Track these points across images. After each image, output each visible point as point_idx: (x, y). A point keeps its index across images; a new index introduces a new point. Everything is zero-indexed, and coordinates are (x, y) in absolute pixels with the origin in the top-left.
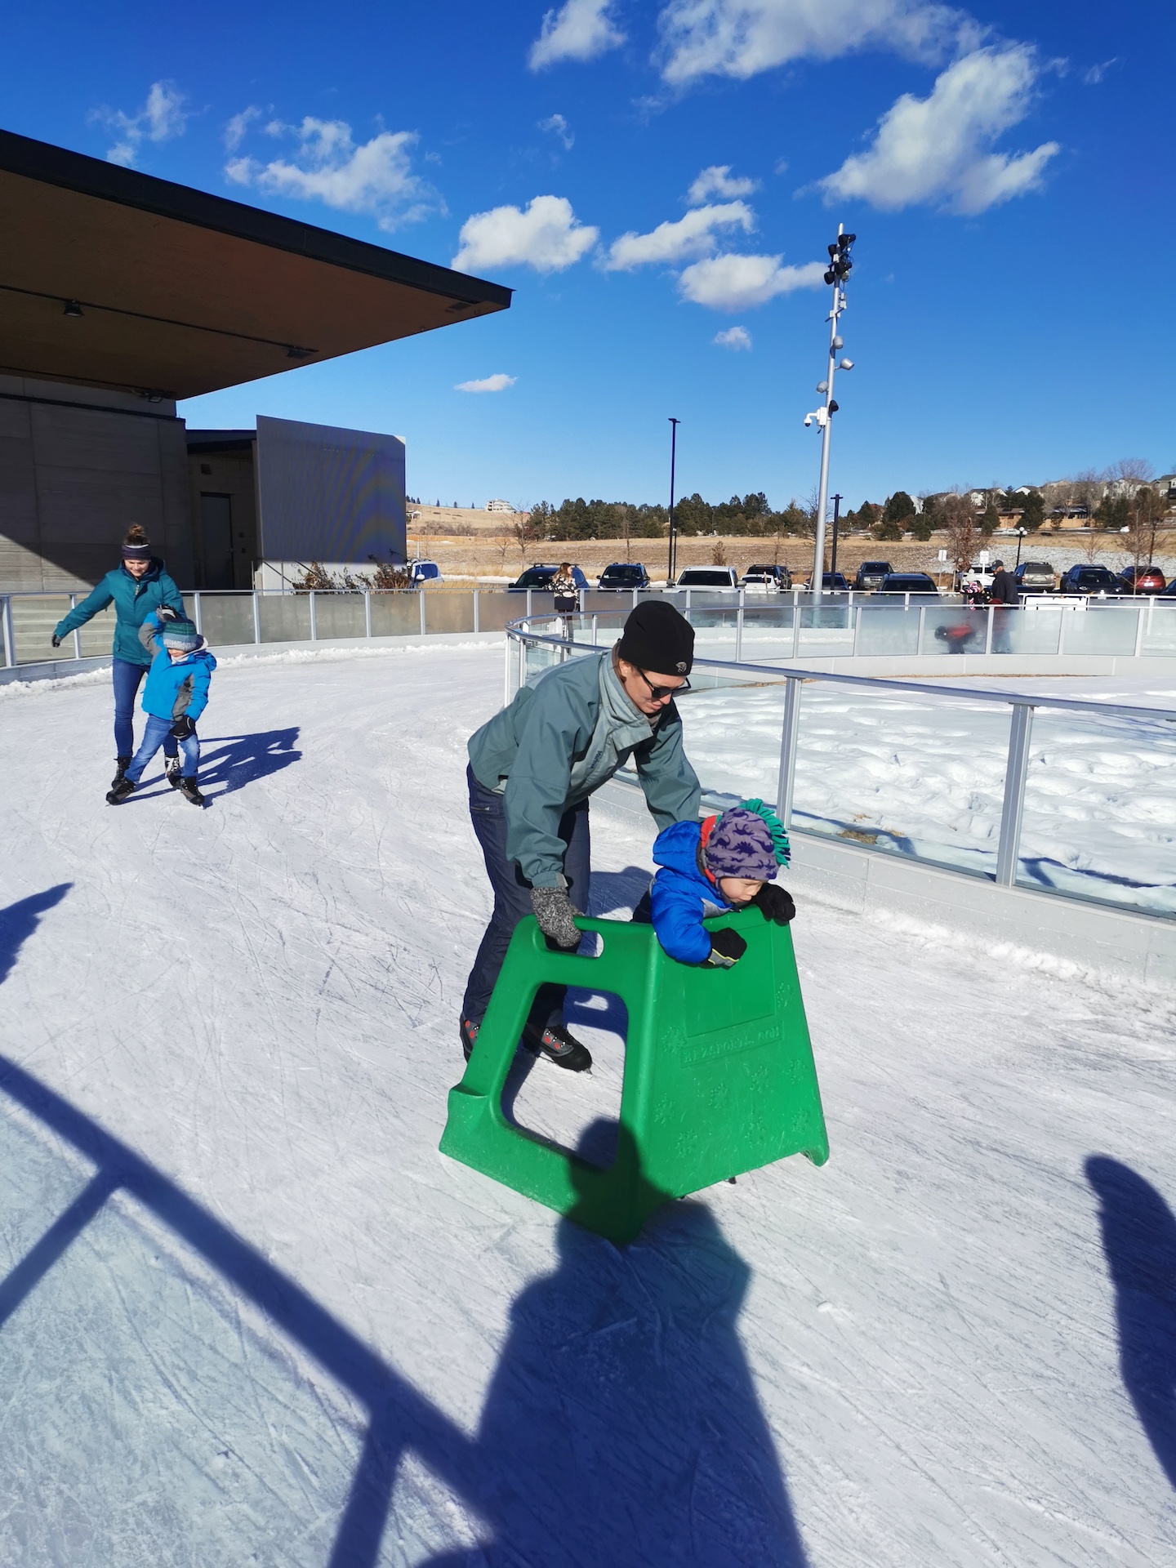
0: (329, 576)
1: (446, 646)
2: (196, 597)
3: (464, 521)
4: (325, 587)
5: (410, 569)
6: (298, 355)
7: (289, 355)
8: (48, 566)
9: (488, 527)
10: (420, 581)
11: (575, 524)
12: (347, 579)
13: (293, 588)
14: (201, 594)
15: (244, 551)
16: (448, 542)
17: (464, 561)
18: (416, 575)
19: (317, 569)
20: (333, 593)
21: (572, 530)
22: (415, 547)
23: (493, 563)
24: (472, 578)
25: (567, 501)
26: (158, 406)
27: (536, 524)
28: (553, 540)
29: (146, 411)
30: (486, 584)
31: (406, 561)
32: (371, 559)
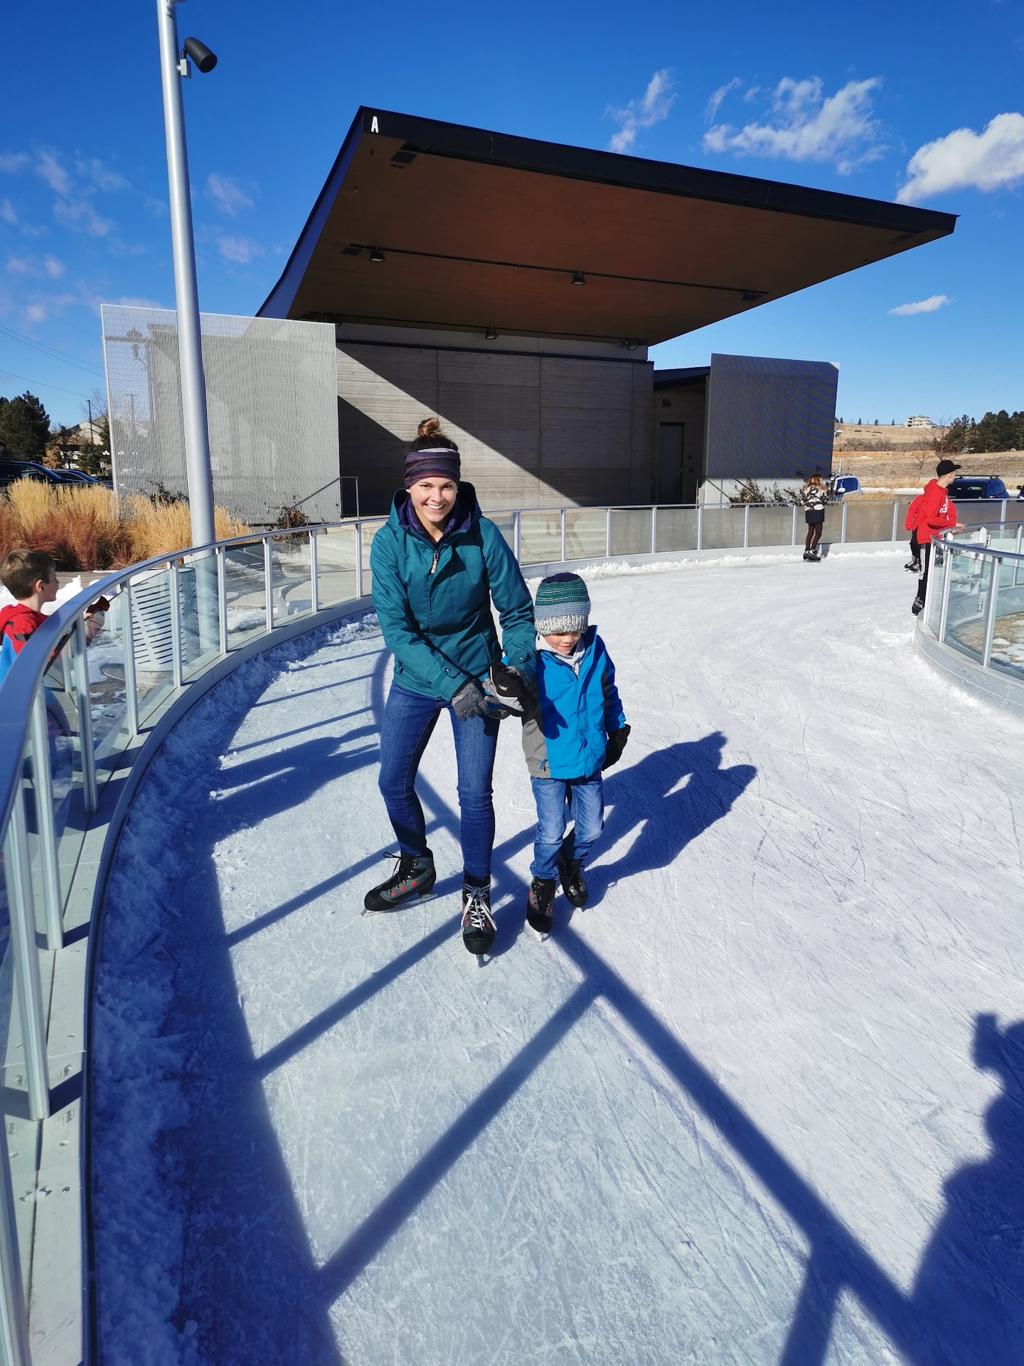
0: (761, 490)
1: (864, 553)
2: (654, 510)
3: (883, 437)
4: (756, 500)
5: (833, 484)
6: (751, 297)
7: (744, 299)
8: (545, 487)
9: (906, 442)
10: (842, 493)
11: (996, 436)
12: (776, 494)
13: (729, 501)
14: (658, 508)
15: (691, 470)
16: (865, 458)
17: (881, 475)
18: (837, 489)
19: (751, 484)
20: (763, 506)
21: (992, 441)
22: (839, 463)
23: (911, 476)
24: (889, 490)
25: (989, 414)
26: (634, 353)
27: (956, 437)
28: (971, 452)
29: (625, 357)
30: (905, 496)
31: (831, 476)
32: (799, 475)
